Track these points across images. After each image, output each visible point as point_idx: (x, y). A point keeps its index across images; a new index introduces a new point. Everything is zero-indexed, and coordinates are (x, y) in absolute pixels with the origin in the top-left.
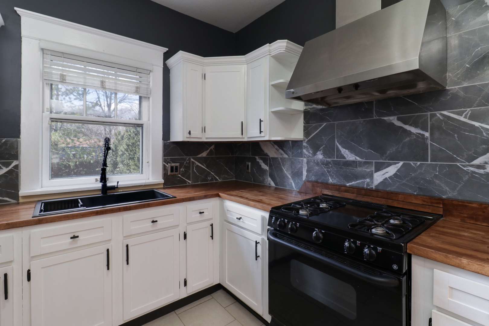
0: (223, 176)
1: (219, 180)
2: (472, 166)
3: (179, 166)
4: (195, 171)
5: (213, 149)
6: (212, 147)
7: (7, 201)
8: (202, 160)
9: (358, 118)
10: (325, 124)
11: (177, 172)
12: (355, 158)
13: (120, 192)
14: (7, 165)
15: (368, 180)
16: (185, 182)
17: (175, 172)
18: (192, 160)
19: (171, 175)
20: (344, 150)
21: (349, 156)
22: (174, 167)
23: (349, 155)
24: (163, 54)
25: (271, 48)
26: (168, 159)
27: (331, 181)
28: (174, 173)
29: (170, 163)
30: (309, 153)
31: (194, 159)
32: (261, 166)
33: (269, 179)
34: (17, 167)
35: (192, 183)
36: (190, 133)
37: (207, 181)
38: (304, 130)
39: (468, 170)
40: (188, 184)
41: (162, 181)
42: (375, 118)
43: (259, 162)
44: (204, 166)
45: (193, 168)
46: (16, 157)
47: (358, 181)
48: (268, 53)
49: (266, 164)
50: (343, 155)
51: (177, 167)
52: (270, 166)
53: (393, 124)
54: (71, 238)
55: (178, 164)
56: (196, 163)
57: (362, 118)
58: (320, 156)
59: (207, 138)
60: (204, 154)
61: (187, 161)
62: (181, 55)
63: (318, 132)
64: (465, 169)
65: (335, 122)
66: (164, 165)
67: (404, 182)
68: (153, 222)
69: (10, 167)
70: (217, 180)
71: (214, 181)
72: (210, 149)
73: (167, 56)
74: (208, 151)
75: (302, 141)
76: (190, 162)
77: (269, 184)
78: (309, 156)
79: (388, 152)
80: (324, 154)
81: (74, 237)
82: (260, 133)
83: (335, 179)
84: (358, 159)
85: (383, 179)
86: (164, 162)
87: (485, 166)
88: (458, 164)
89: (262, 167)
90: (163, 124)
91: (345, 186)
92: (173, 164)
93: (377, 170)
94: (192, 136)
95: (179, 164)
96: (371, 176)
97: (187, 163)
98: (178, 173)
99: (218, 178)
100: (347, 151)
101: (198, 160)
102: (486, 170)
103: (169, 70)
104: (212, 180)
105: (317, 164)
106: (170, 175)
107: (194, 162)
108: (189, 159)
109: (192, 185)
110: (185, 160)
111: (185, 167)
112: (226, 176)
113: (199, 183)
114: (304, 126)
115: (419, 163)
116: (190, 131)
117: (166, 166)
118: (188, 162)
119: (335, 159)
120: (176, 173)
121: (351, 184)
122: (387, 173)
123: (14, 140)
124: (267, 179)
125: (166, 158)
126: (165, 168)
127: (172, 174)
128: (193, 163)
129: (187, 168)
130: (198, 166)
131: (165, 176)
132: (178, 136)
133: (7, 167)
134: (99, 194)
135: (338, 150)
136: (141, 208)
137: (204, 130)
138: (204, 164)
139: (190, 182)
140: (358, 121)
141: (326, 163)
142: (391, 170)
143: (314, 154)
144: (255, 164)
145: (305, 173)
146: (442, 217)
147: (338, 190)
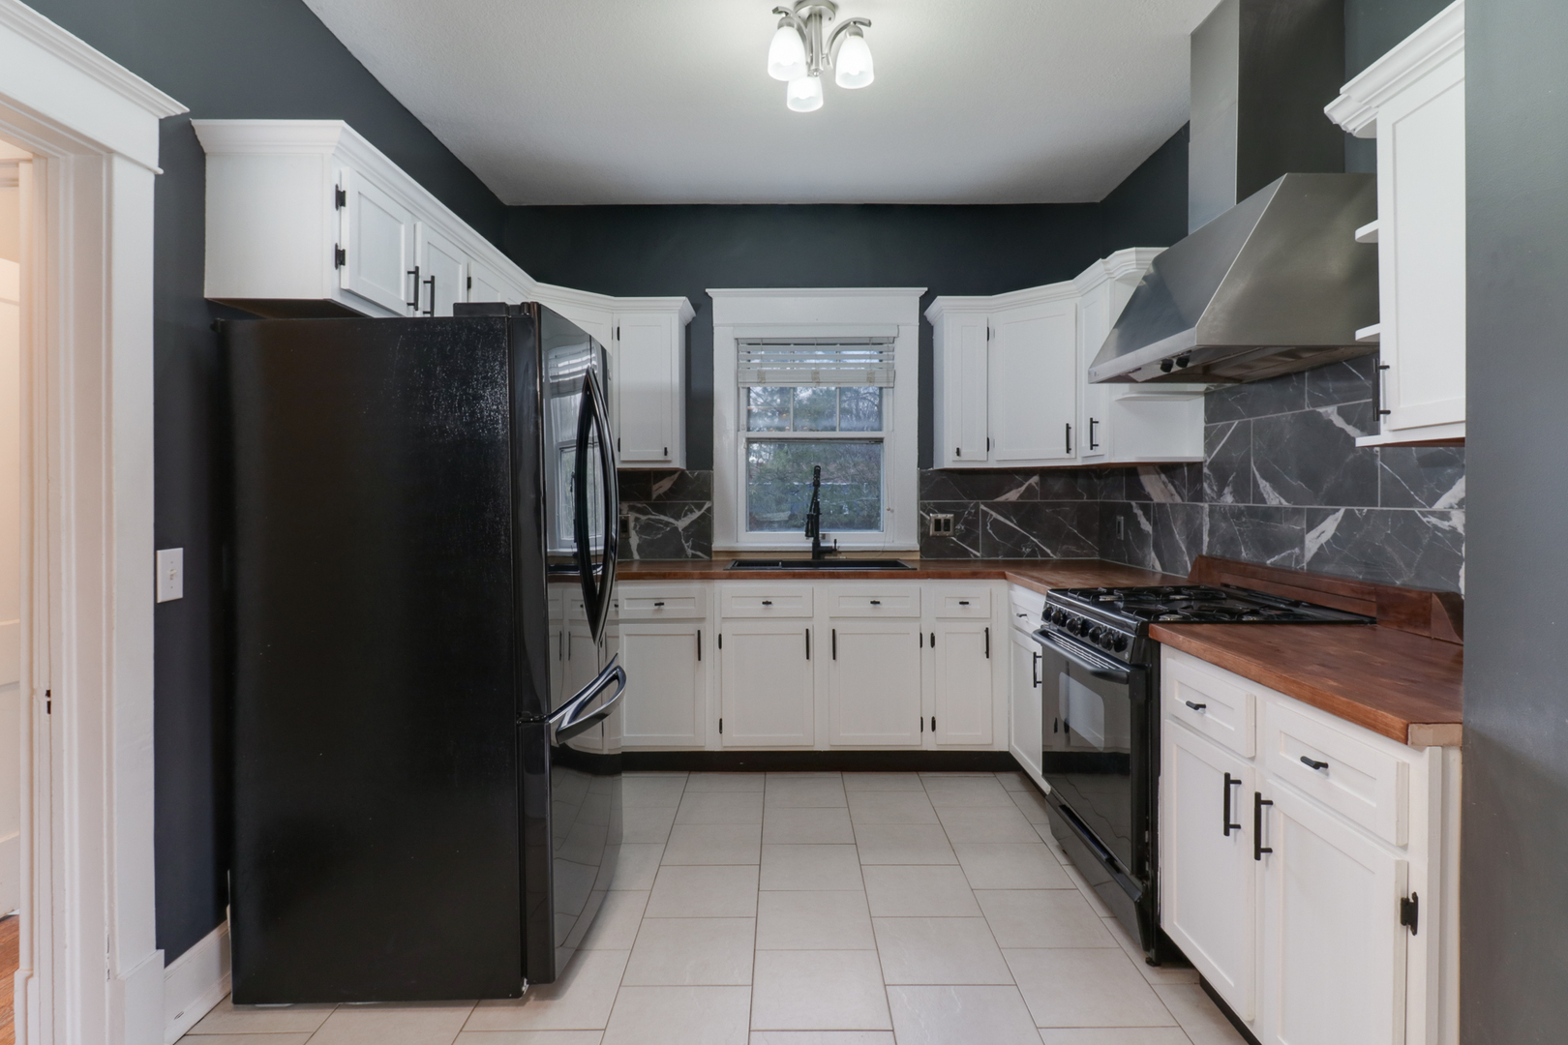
0: (1065, 547)
1: (1052, 555)
2: (1433, 514)
3: (952, 521)
4: (990, 531)
5: (1036, 484)
6: (1034, 480)
7: (699, 557)
8: (1006, 509)
9: (1283, 411)
10: (1237, 422)
11: (948, 530)
12: (1280, 503)
13: (842, 557)
14: (699, 507)
15: (1297, 550)
16: (966, 553)
17: (945, 530)
18: (982, 507)
19: (936, 537)
20: (1264, 482)
21: (1272, 496)
22: (942, 521)
23: (1271, 494)
24: (918, 300)
25: (1109, 266)
26: (929, 504)
27: (1244, 555)
28: (943, 533)
29: (934, 513)
30: (1213, 490)
31: (986, 505)
32: (1139, 523)
33: (1153, 554)
34: (710, 510)
35: (982, 556)
36: (958, 452)
37: (1021, 555)
38: (1206, 438)
39: (1428, 522)
40: (973, 558)
41: (917, 547)
42: (1307, 409)
43: (1136, 514)
44: (1012, 522)
45: (985, 525)
46: (708, 496)
47: (1283, 554)
48: (1107, 276)
49: (1148, 520)
50: (1262, 494)
51: (947, 521)
52: (1155, 525)
53: (1331, 421)
54: (764, 603)
55: (950, 516)
56: (992, 515)
57: (1289, 411)
58: (1228, 499)
59: (998, 461)
60: (1013, 496)
61: (972, 508)
62: (942, 303)
63: (1227, 442)
64: (1425, 520)
65: (1251, 419)
66: (922, 515)
67: (1346, 551)
68: (873, 603)
69: (703, 511)
70: (1048, 555)
71: (1039, 558)
72: (1027, 484)
73: (925, 302)
74: (1023, 488)
75: (1201, 463)
76: (977, 513)
77: (1153, 566)
78: (1212, 498)
79: (1325, 487)
80: (1236, 493)
81: (767, 603)
82: (1092, 449)
83: (1250, 550)
84: (1285, 503)
85: (1318, 546)
86: (922, 509)
87: (1449, 512)
88: (1416, 510)
89: (1143, 526)
90: (919, 436)
91: (1264, 567)
92: (941, 516)
93: (1311, 527)
95: (952, 515)
96: (1301, 542)
97: (970, 513)
98: (951, 532)
99: (1049, 551)
100: (1268, 484)
101: (995, 507)
102: (1451, 523)
103: (932, 328)
104: (1033, 553)
105: (1224, 517)
106: (933, 536)
107: (988, 513)
108: (977, 506)
109: (982, 561)
110: (965, 507)
111: (966, 522)
112: (1073, 548)
113: (1000, 558)
114: (1206, 429)
115: (1365, 509)
116: (958, 449)
117: (926, 519)
118: (973, 511)
119: (1251, 504)
120: (947, 534)
121: (1273, 560)
122: (1323, 532)
123: (705, 472)
124: (1150, 554)
125: (926, 502)
126: (922, 522)
127: (938, 534)
128: (985, 514)
129: (971, 525)
130: (995, 520)
131: (924, 536)
132: (946, 459)
133: (700, 510)
134: (809, 557)
135: (1256, 485)
136: (855, 578)
137: (988, 444)
138: (1012, 518)
139: (978, 554)
140: (1283, 416)
141: (1237, 515)
142: (1329, 527)
143: (1220, 494)
144: (1132, 519)
145: (1206, 538)
146: (1373, 621)
147: (1254, 575)
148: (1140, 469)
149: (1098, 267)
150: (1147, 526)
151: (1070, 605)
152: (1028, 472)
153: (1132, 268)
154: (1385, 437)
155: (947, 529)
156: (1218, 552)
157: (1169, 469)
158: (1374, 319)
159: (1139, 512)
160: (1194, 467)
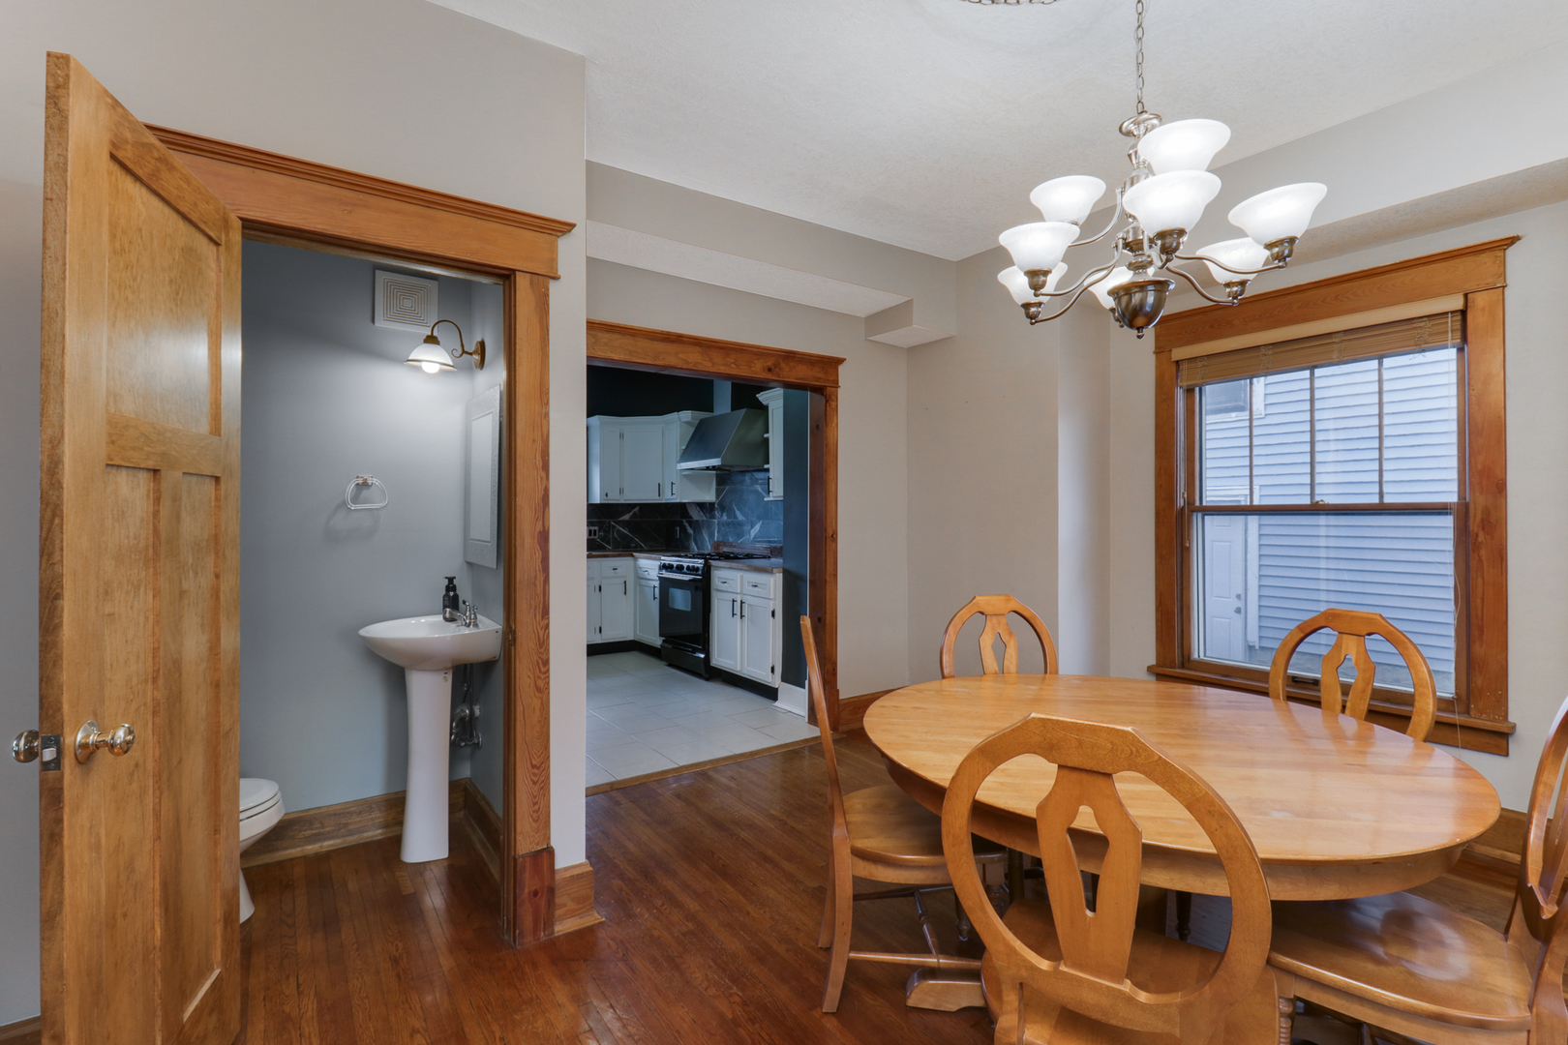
0: (650, 543)
3: (600, 531)
5: (638, 511)
6: (636, 509)
8: (625, 524)
10: (726, 489)
15: (747, 537)
16: (604, 548)
18: (612, 523)
20: (737, 511)
21: (739, 516)
28: (593, 537)
30: (718, 514)
31: (614, 522)
32: (687, 529)
33: (693, 544)
36: (607, 495)
37: (630, 547)
38: (716, 493)
40: (607, 550)
43: (685, 525)
44: (628, 531)
45: (614, 533)
47: (744, 538)
49: (691, 528)
50: (736, 516)
51: (595, 531)
52: (694, 529)
53: (759, 490)
55: (596, 528)
56: (617, 528)
58: (725, 518)
59: (626, 500)
60: (627, 517)
61: (607, 524)
63: (724, 495)
65: (730, 487)
70: (643, 547)
71: (639, 549)
72: (633, 511)
74: (630, 514)
75: (714, 503)
76: (610, 526)
78: (718, 517)
79: (756, 513)
80: (727, 515)
82: (672, 496)
83: (733, 537)
84: (743, 518)
85: (754, 534)
89: (688, 531)
91: (739, 544)
92: (592, 528)
93: (752, 528)
94: (609, 497)
95: (598, 528)
96: (749, 533)
97: (606, 526)
98: (600, 536)
99: (643, 545)
100: (739, 512)
101: (619, 523)
104: (636, 547)
105: (723, 526)
108: (609, 523)
110: (605, 522)
111: (605, 531)
112: (654, 544)
113: (620, 549)
114: (716, 489)
115: (768, 521)
116: (607, 493)
119: (733, 520)
121: (741, 541)
128: (614, 527)
129: (607, 532)
130: (618, 530)
132: (597, 499)
135: (735, 513)
137: (621, 491)
138: (627, 529)
139: (611, 548)
141: (728, 524)
142: (757, 527)
143: (722, 516)
144: (684, 530)
145: (716, 534)
146: (769, 557)
147: (734, 546)
148: (688, 506)
149: (675, 415)
150: (690, 531)
151: (694, 562)
152: (636, 505)
153: (689, 419)
154: (771, 499)
155: (595, 535)
156: (721, 539)
157: (701, 506)
158: (768, 463)
159: (687, 525)
160: (712, 505)
